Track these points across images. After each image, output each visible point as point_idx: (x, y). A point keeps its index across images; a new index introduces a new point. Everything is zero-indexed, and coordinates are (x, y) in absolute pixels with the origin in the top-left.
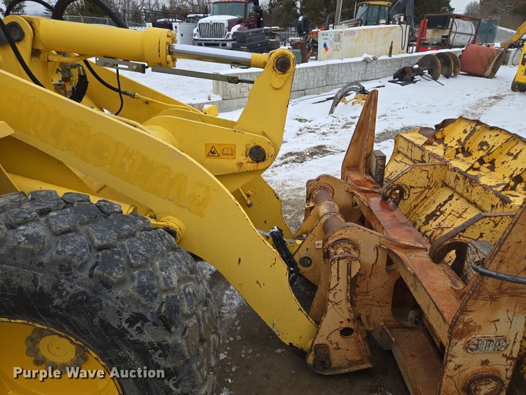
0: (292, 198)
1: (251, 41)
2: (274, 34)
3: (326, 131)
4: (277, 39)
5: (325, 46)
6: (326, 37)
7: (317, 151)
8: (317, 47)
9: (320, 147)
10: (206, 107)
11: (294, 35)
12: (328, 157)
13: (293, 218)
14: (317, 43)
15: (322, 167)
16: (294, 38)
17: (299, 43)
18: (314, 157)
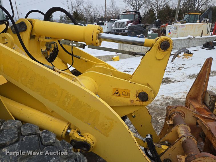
0: (153, 105)
1: (136, 29)
2: (146, 27)
3: (170, 71)
4: (147, 29)
5: (169, 31)
6: (170, 28)
7: (165, 80)
8: (165, 32)
9: (167, 78)
10: (115, 57)
11: (154, 27)
12: (171, 84)
13: (154, 117)
14: (166, 31)
15: (169, 90)
16: (153, 28)
17: (157, 30)
18: (164, 83)
